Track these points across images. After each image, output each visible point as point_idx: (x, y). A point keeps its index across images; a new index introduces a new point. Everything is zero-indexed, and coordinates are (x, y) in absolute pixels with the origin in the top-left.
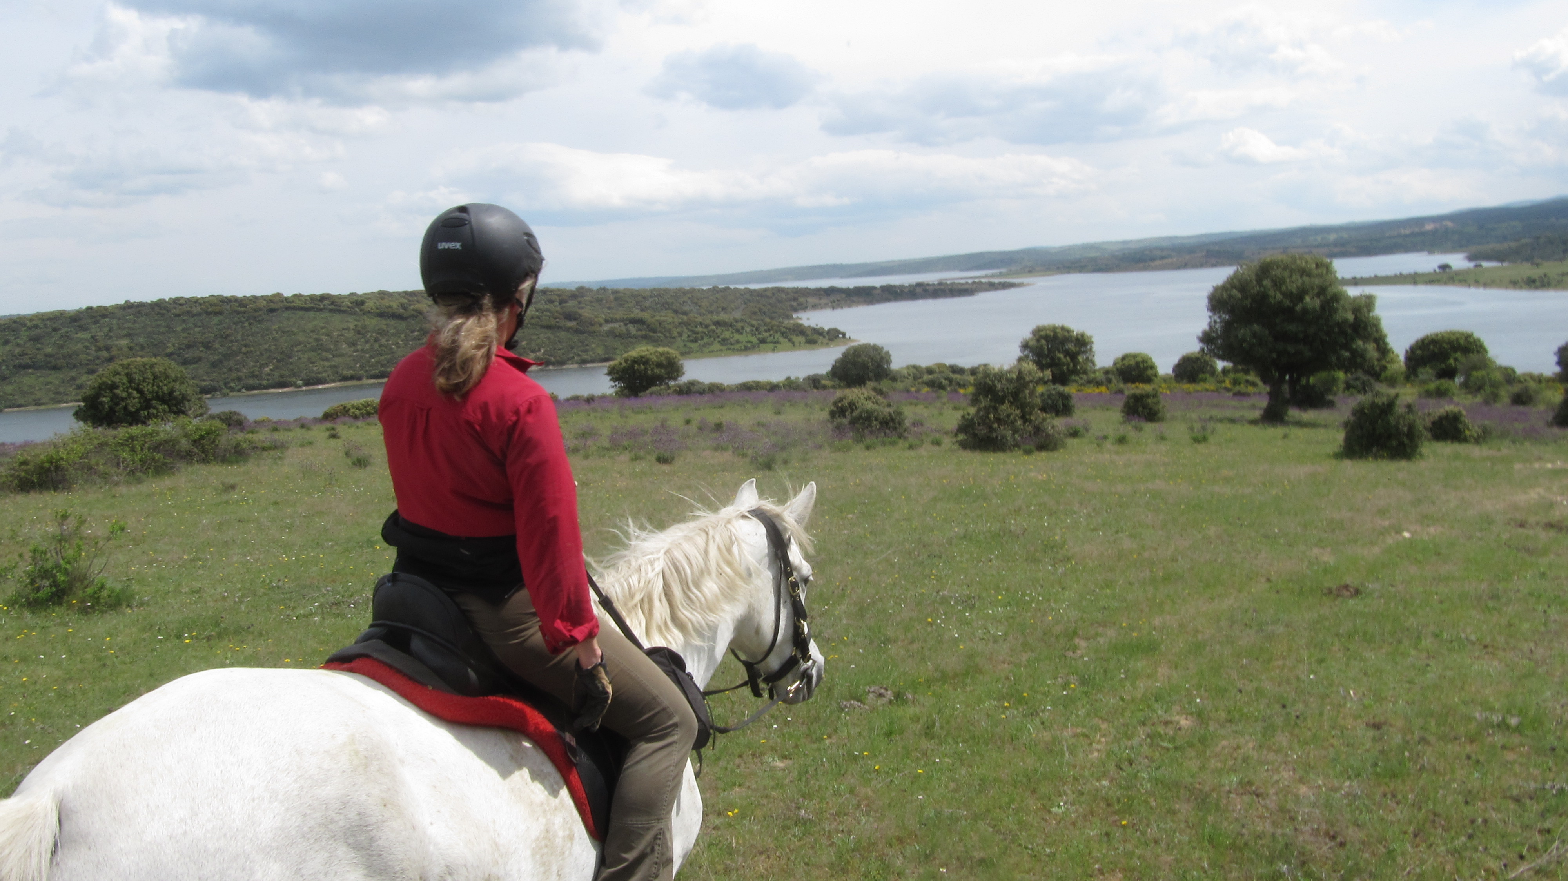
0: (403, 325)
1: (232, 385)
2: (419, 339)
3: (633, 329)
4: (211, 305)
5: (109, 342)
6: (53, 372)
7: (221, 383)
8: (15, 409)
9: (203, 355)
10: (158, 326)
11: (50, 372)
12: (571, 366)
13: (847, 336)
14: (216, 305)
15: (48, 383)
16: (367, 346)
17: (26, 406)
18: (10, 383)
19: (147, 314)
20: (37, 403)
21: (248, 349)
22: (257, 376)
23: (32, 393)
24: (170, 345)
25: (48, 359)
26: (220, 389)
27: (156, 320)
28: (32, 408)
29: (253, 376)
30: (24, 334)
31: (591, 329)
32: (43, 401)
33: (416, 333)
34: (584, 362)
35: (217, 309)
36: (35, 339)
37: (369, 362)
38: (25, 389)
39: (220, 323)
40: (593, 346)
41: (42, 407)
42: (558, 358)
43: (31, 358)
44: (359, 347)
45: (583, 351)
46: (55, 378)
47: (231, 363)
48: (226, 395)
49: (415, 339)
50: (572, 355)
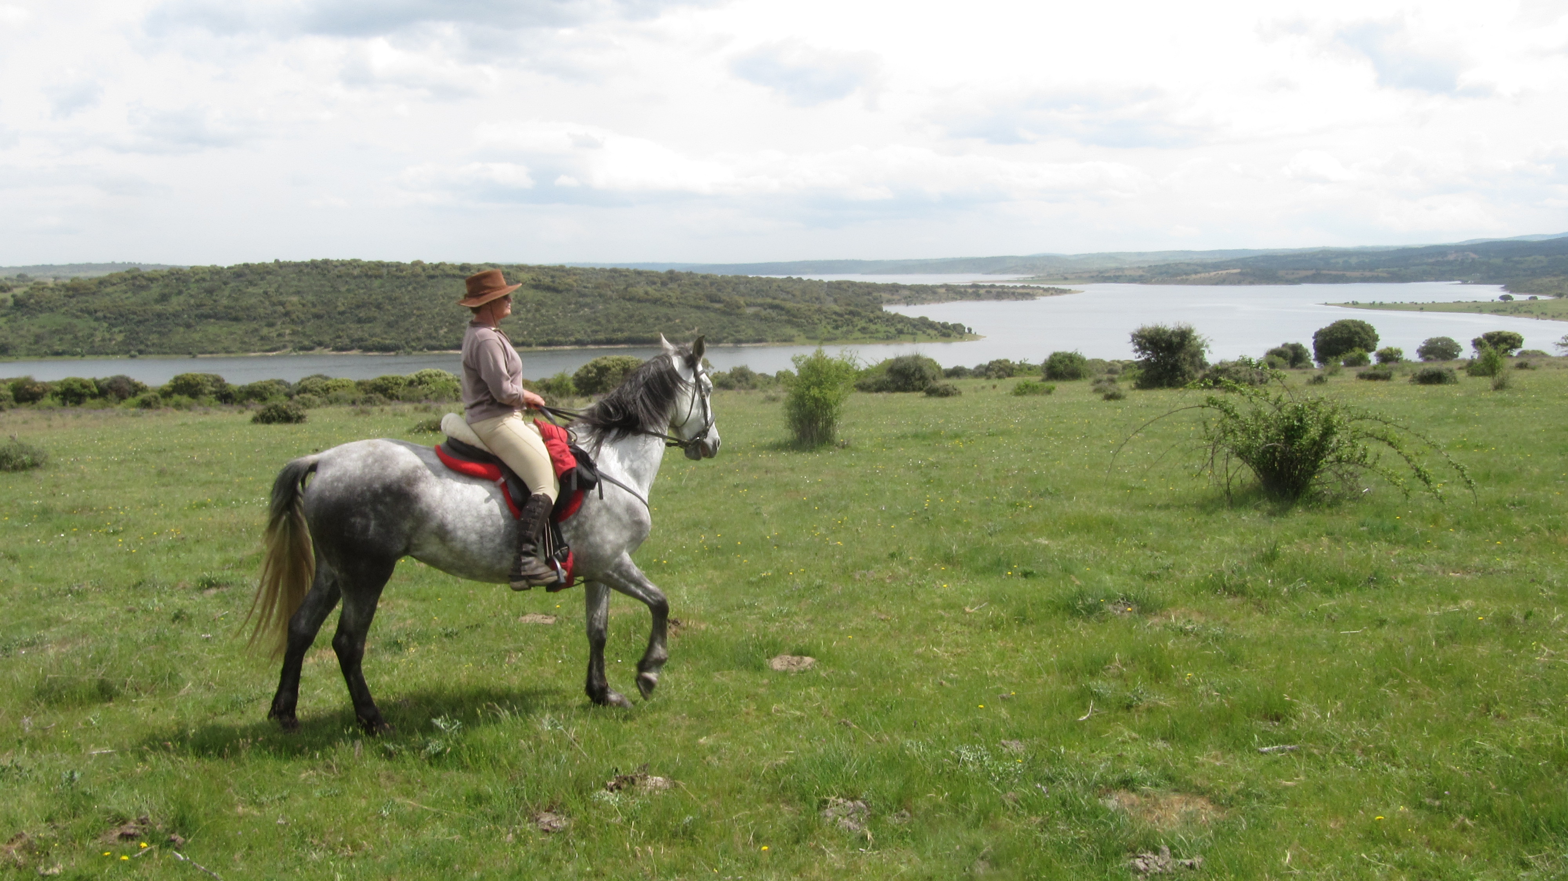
0: (559, 298)
1: (414, 344)
2: (577, 312)
3: (774, 314)
4: (370, 268)
5: (281, 298)
6: (234, 323)
7: (403, 342)
8: (208, 356)
9: (376, 314)
10: (322, 286)
11: (231, 323)
12: (726, 345)
13: (973, 332)
14: (374, 269)
15: (232, 333)
16: (530, 315)
17: (217, 353)
18: (195, 331)
19: (308, 274)
20: (227, 351)
21: (421, 312)
22: (434, 338)
23: (219, 342)
24: (339, 304)
25: (229, 311)
26: (403, 348)
27: (319, 280)
28: (223, 355)
29: (430, 337)
30: (194, 288)
31: (738, 311)
32: (233, 349)
33: (573, 306)
34: (739, 341)
35: (376, 272)
36: (210, 292)
37: (535, 330)
38: (211, 337)
39: (382, 286)
40: (744, 327)
41: (233, 355)
42: (714, 337)
43: (211, 309)
44: (523, 316)
45: (736, 332)
46: (238, 329)
47: (407, 324)
48: (409, 354)
49: (572, 311)
50: (725, 335)
